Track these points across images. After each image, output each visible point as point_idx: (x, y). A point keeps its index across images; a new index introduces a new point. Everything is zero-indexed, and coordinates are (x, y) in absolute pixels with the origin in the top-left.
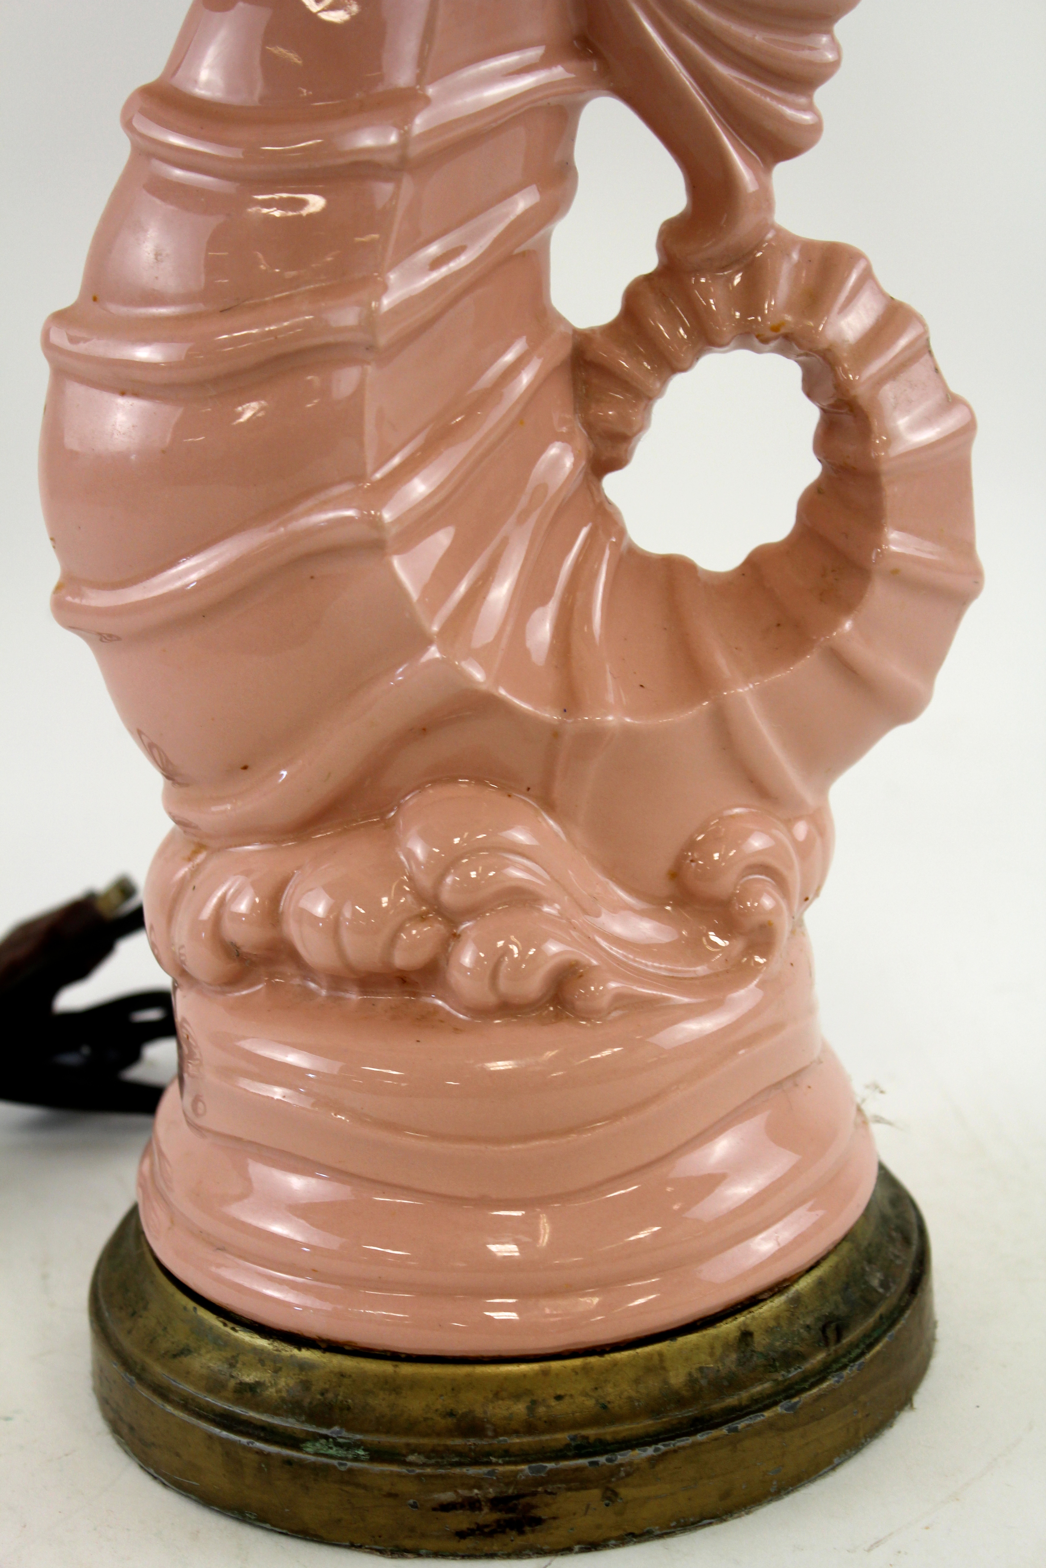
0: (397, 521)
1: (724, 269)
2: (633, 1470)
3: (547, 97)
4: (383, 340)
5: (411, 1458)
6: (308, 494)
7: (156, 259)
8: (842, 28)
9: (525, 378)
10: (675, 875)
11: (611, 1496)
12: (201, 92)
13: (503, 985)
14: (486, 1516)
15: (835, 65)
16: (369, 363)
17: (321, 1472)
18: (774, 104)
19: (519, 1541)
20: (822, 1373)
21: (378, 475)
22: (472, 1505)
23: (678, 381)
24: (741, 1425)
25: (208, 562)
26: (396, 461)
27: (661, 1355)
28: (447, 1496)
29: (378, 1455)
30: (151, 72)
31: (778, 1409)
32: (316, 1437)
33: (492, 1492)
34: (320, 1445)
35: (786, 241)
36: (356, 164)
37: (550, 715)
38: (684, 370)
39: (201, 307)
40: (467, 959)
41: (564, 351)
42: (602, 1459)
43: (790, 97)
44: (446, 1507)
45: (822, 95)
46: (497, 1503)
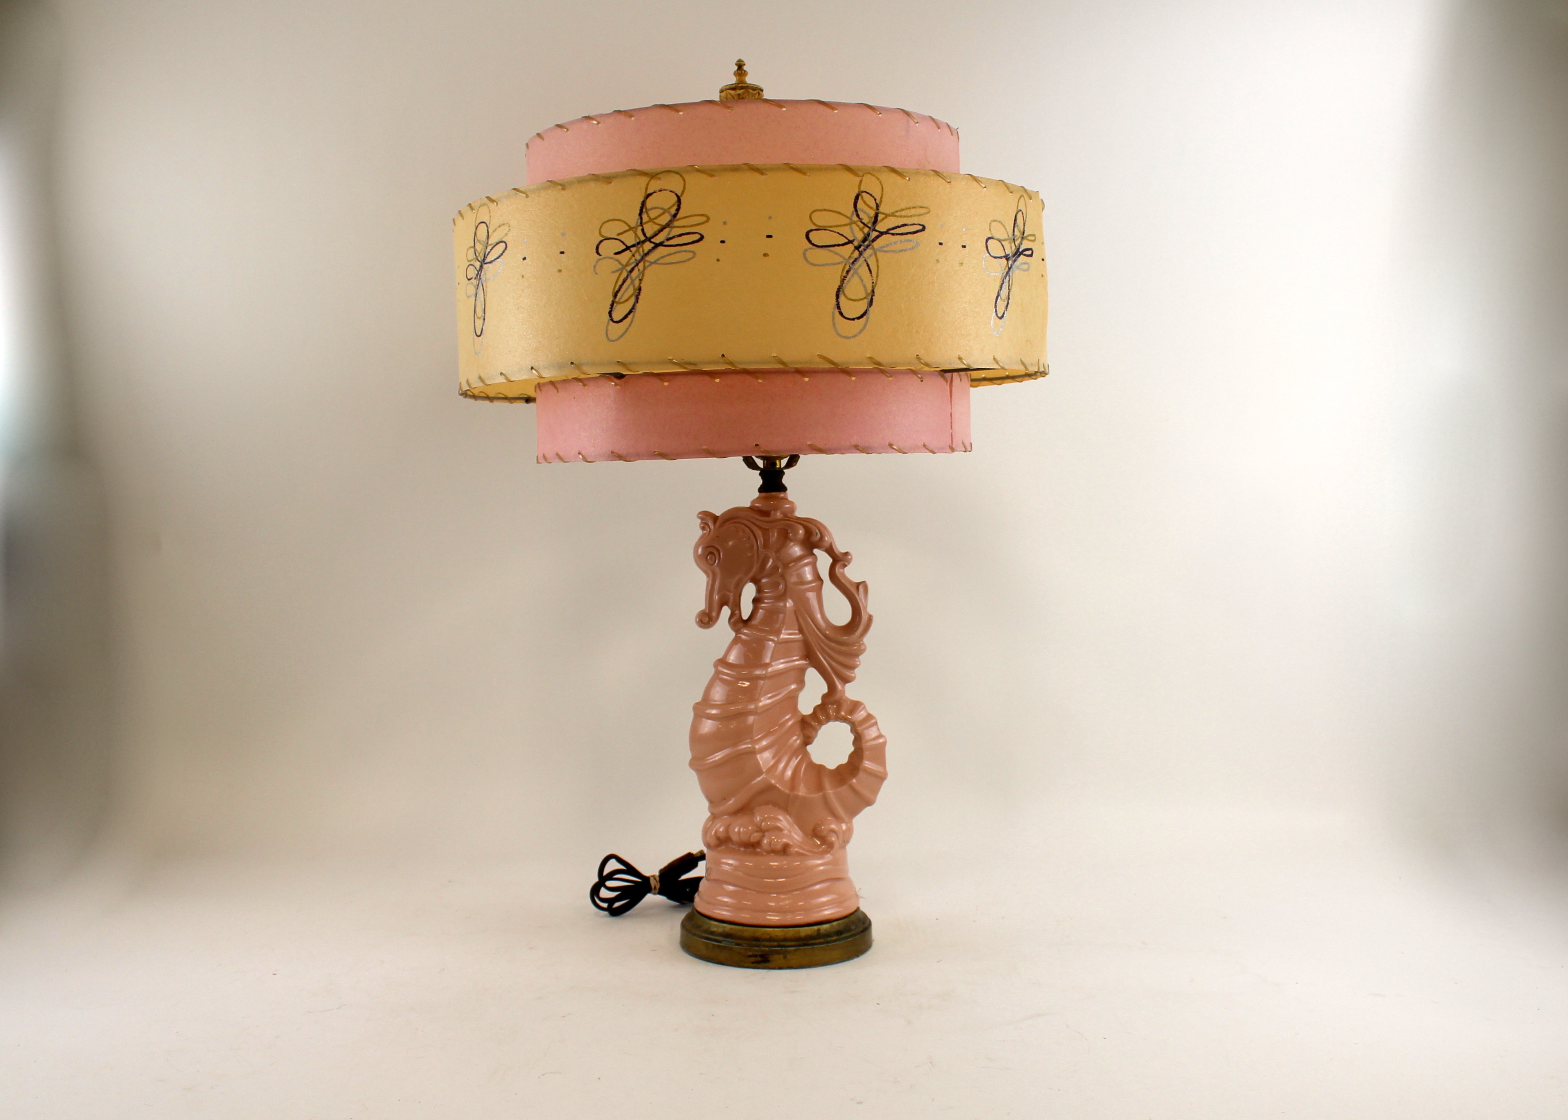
0: (759, 748)
1: (834, 704)
2: (789, 952)
3: (799, 667)
4: (759, 712)
5: (744, 945)
6: (741, 742)
7: (717, 692)
8: (861, 657)
9: (790, 723)
10: (814, 830)
11: (785, 957)
12: (730, 661)
13: (772, 846)
14: (759, 959)
15: (859, 665)
16: (755, 716)
17: (725, 948)
18: (846, 672)
19: (763, 965)
20: (835, 941)
21: (756, 738)
22: (755, 956)
23: (823, 727)
24: (815, 946)
25: (721, 754)
26: (760, 736)
27: (799, 930)
28: (750, 953)
29: (737, 944)
30: (720, 657)
31: (824, 945)
32: (725, 941)
33: (760, 953)
34: (725, 942)
35: (847, 699)
36: (756, 676)
37: (787, 791)
38: (824, 725)
39: (726, 703)
40: (765, 842)
41: (800, 718)
42: (784, 948)
43: (849, 670)
44: (750, 956)
45: (856, 670)
46: (761, 956)
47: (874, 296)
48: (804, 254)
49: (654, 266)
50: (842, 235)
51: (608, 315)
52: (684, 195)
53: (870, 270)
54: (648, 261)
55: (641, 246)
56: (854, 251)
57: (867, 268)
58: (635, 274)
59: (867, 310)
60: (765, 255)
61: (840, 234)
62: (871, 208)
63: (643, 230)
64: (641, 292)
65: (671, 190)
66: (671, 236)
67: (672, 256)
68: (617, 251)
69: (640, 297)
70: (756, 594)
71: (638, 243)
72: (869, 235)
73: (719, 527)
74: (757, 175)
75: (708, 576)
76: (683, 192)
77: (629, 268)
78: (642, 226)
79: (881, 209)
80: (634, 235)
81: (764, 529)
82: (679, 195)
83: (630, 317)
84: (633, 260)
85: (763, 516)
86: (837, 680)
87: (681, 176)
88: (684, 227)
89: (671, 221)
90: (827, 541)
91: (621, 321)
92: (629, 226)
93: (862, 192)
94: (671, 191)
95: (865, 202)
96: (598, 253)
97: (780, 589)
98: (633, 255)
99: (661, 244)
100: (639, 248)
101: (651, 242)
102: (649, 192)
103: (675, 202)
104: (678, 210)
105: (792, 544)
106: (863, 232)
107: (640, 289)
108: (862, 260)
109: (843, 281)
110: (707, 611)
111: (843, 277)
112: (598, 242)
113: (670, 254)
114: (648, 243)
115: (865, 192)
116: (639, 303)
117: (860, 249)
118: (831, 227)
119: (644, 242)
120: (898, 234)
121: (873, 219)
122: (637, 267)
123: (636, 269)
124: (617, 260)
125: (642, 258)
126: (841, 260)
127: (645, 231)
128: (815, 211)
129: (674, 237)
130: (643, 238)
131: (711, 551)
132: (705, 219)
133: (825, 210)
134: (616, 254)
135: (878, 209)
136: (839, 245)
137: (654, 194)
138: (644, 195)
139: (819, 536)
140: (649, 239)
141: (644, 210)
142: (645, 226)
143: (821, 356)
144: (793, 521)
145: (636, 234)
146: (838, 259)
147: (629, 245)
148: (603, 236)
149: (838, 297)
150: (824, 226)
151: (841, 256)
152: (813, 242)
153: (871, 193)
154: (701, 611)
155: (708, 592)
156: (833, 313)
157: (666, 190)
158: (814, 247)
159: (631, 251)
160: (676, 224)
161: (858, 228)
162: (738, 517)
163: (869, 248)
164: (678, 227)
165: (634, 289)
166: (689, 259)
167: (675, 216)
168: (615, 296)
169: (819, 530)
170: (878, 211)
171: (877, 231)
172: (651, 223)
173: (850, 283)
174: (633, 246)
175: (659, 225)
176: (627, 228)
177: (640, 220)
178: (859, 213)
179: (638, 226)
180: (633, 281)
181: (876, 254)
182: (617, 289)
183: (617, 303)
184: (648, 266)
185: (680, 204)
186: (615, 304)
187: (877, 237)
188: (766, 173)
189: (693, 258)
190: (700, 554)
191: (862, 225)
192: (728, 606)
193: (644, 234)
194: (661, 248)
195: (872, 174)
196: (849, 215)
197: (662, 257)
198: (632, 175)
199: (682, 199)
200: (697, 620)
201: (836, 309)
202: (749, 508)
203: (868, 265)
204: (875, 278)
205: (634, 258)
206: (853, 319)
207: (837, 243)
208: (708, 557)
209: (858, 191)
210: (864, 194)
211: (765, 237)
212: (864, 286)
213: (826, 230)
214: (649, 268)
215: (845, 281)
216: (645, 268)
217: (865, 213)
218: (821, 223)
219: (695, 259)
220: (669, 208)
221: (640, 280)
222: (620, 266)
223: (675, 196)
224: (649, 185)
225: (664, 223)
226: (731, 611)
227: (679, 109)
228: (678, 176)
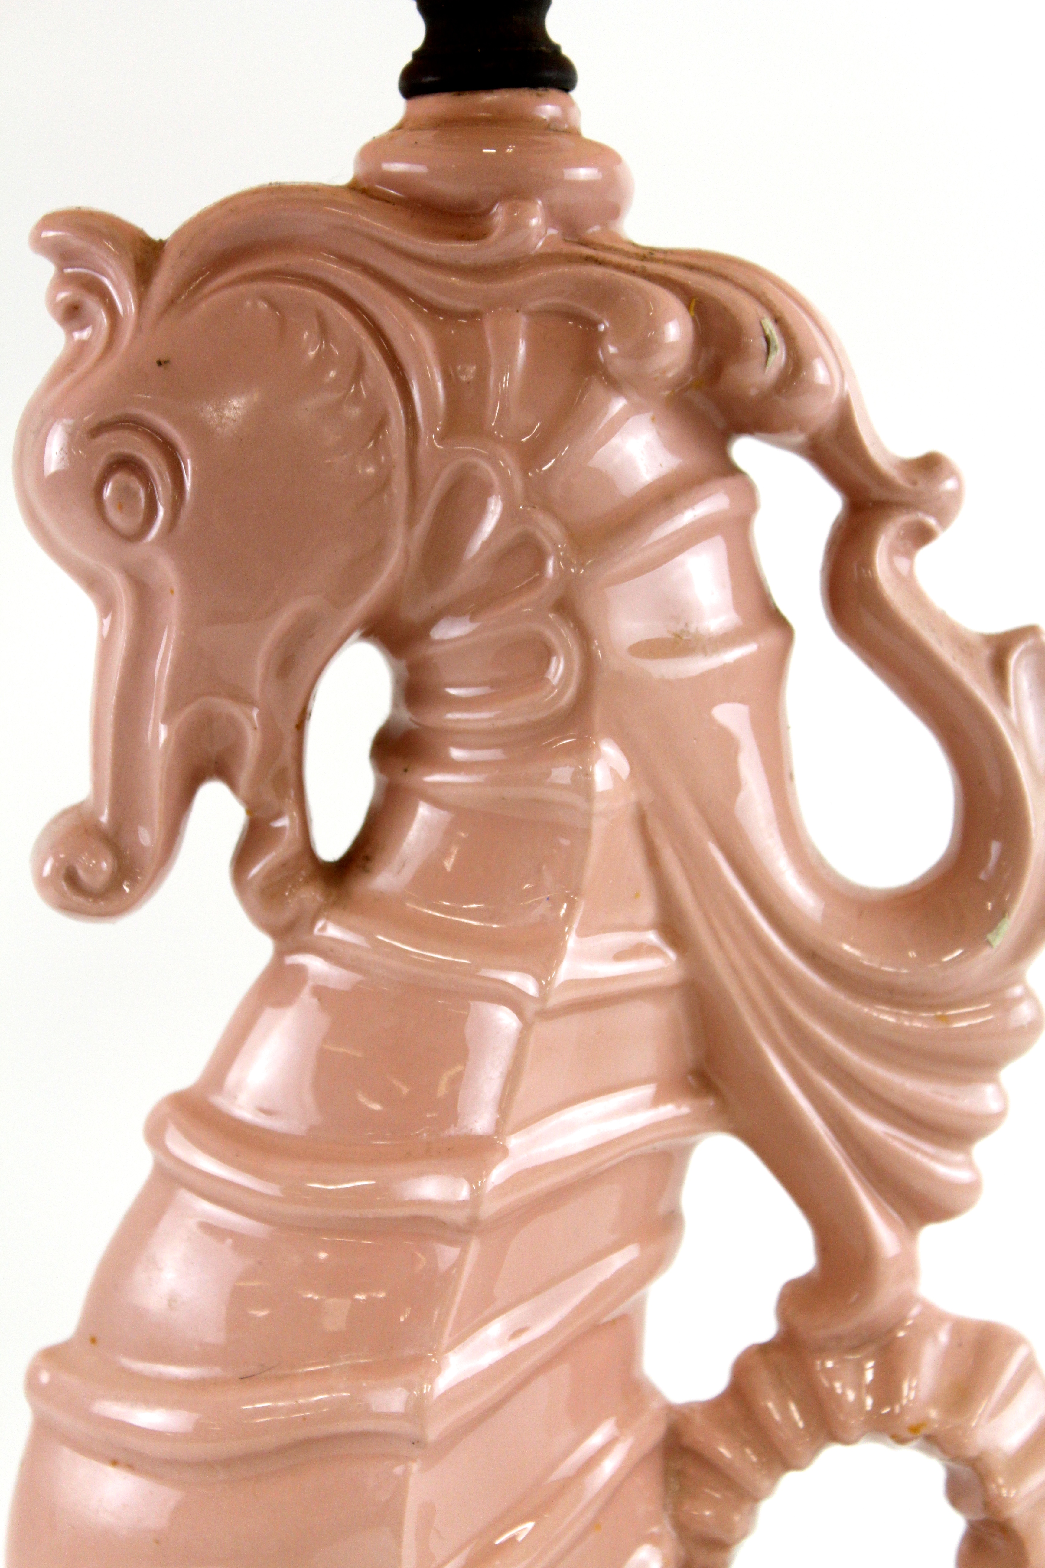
1: (854, 1349)
3: (652, 1141)
4: (433, 1433)
7: (170, 1306)
15: (999, 1116)
16: (414, 1460)
18: (925, 1161)
23: (789, 1480)
35: (933, 1319)
36: (415, 1219)
38: (799, 1467)
39: (216, 1371)
41: (656, 1433)
43: (944, 1154)
70: (395, 705)
73: (172, 302)
75: (107, 606)
81: (451, 315)
85: (437, 235)
86: (873, 1199)
90: (824, 391)
97: (555, 681)
105: (618, 405)
110: (104, 819)
131: (128, 450)
139: (779, 357)
144: (618, 267)
154: (64, 813)
155: (112, 700)
162: (285, 245)
169: (778, 320)
190: (56, 474)
192: (233, 786)
200: (47, 869)
202: (353, 187)
208: (107, 492)
226: (250, 811)
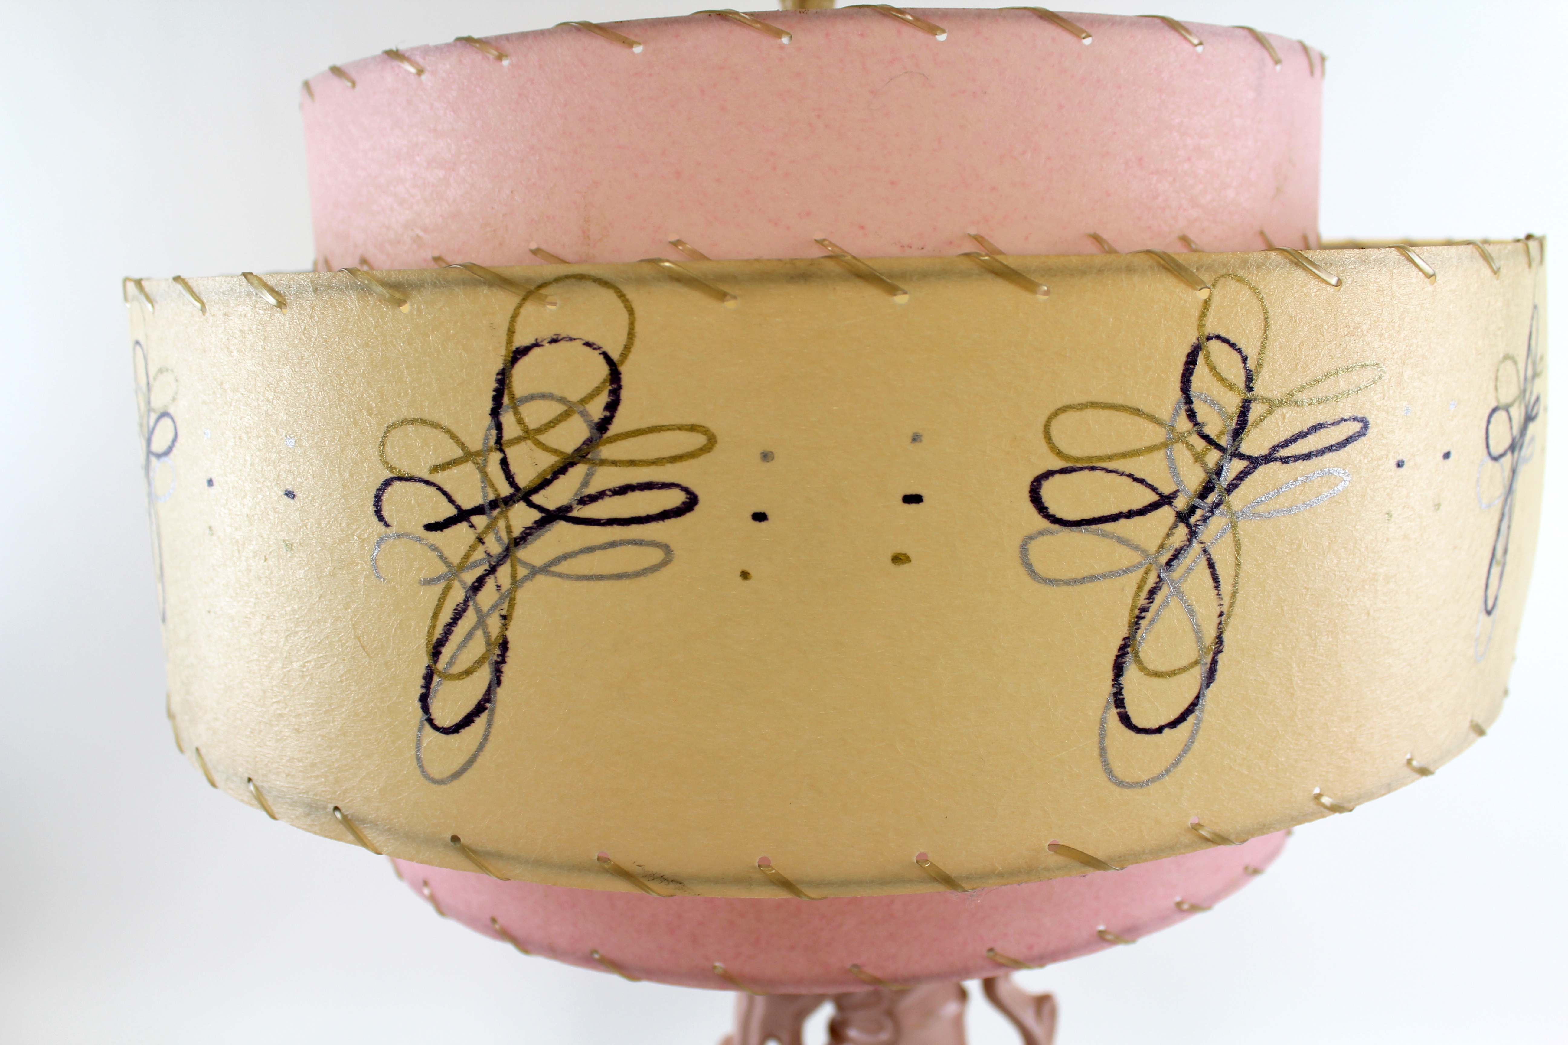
47: (1221, 651)
48: (1024, 551)
49: (541, 579)
50: (1141, 481)
51: (418, 705)
52: (631, 357)
53: (1215, 579)
54: (525, 564)
55: (501, 513)
56: (1175, 526)
57: (1208, 572)
58: (487, 596)
59: (1198, 697)
60: (899, 559)
61: (1136, 480)
62: (1231, 387)
63: (504, 463)
64: (509, 653)
65: (591, 340)
66: (592, 490)
67: (599, 553)
68: (432, 521)
69: (505, 668)
71: (494, 504)
72: (1219, 472)
74: (871, 295)
76: (627, 349)
77: (470, 577)
78: (502, 450)
79: (1259, 388)
80: (478, 476)
82: (615, 356)
83: (481, 721)
84: (479, 554)
87: (622, 296)
88: (632, 463)
89: (590, 444)
91: (456, 729)
92: (463, 446)
93: (1209, 338)
94: (588, 344)
95: (1212, 368)
96: (381, 518)
98: (480, 540)
99: (562, 514)
100: (496, 519)
101: (531, 505)
102: (521, 341)
103: (604, 382)
104: (612, 406)
106: (1204, 465)
107: (504, 645)
108: (1196, 547)
109: (1136, 623)
111: (1137, 612)
112: (378, 484)
113: (590, 550)
114: (521, 506)
115: (1218, 337)
116: (503, 685)
117: (1192, 520)
118: (1110, 458)
119: (508, 501)
120: (1296, 458)
121: (1236, 418)
122: (492, 577)
123: (490, 582)
124: (435, 549)
125: (507, 553)
126: (1136, 557)
127: (513, 468)
128: (1064, 409)
129: (601, 495)
130: (505, 490)
132: (699, 440)
133: (1094, 405)
134: (430, 527)
135: (1250, 389)
136: (1130, 514)
137: (536, 350)
138: (503, 352)
140: (525, 495)
141: (506, 400)
142: (511, 452)
143: (1055, 847)
145: (485, 476)
146: (1126, 557)
147: (467, 505)
148: (391, 469)
149: (1118, 669)
150: (1090, 458)
151: (1136, 548)
152: (1052, 511)
153: (1232, 341)
156: (1103, 722)
157: (571, 339)
158: (1056, 527)
159: (472, 526)
160: (606, 451)
161: (1187, 453)
163: (1217, 512)
164: (614, 463)
165: (488, 644)
166: (654, 569)
167: (603, 426)
168: (436, 652)
170: (1249, 395)
171: (1241, 456)
172: (529, 442)
173: (1157, 627)
174: (479, 510)
175: (554, 451)
176: (459, 453)
177: (494, 432)
178: (1197, 406)
179: (490, 450)
180: (482, 621)
181: (1234, 527)
182: (438, 632)
183: (440, 674)
184: (526, 578)
185: (620, 387)
186: (436, 679)
187: (1242, 476)
188: (905, 287)
189: (664, 564)
191: (1200, 444)
193: (510, 478)
194: (561, 527)
195: (1240, 280)
196: (1165, 414)
197: (566, 557)
198: (464, 283)
199: (626, 371)
201: (1113, 705)
203: (1211, 566)
204: (1226, 601)
205: (481, 549)
206: (1159, 730)
207: (1125, 510)
209: (1196, 334)
210: (1214, 345)
211: (900, 498)
212: (1197, 630)
213: (1093, 469)
214: (528, 585)
215: (1143, 623)
216: (516, 583)
217: (1213, 403)
218: (1078, 449)
219: (669, 566)
220: (583, 401)
221: (504, 618)
222: (442, 569)
223: (601, 360)
224: (520, 320)
225: (569, 447)
227: (632, 38)
228: (609, 296)
